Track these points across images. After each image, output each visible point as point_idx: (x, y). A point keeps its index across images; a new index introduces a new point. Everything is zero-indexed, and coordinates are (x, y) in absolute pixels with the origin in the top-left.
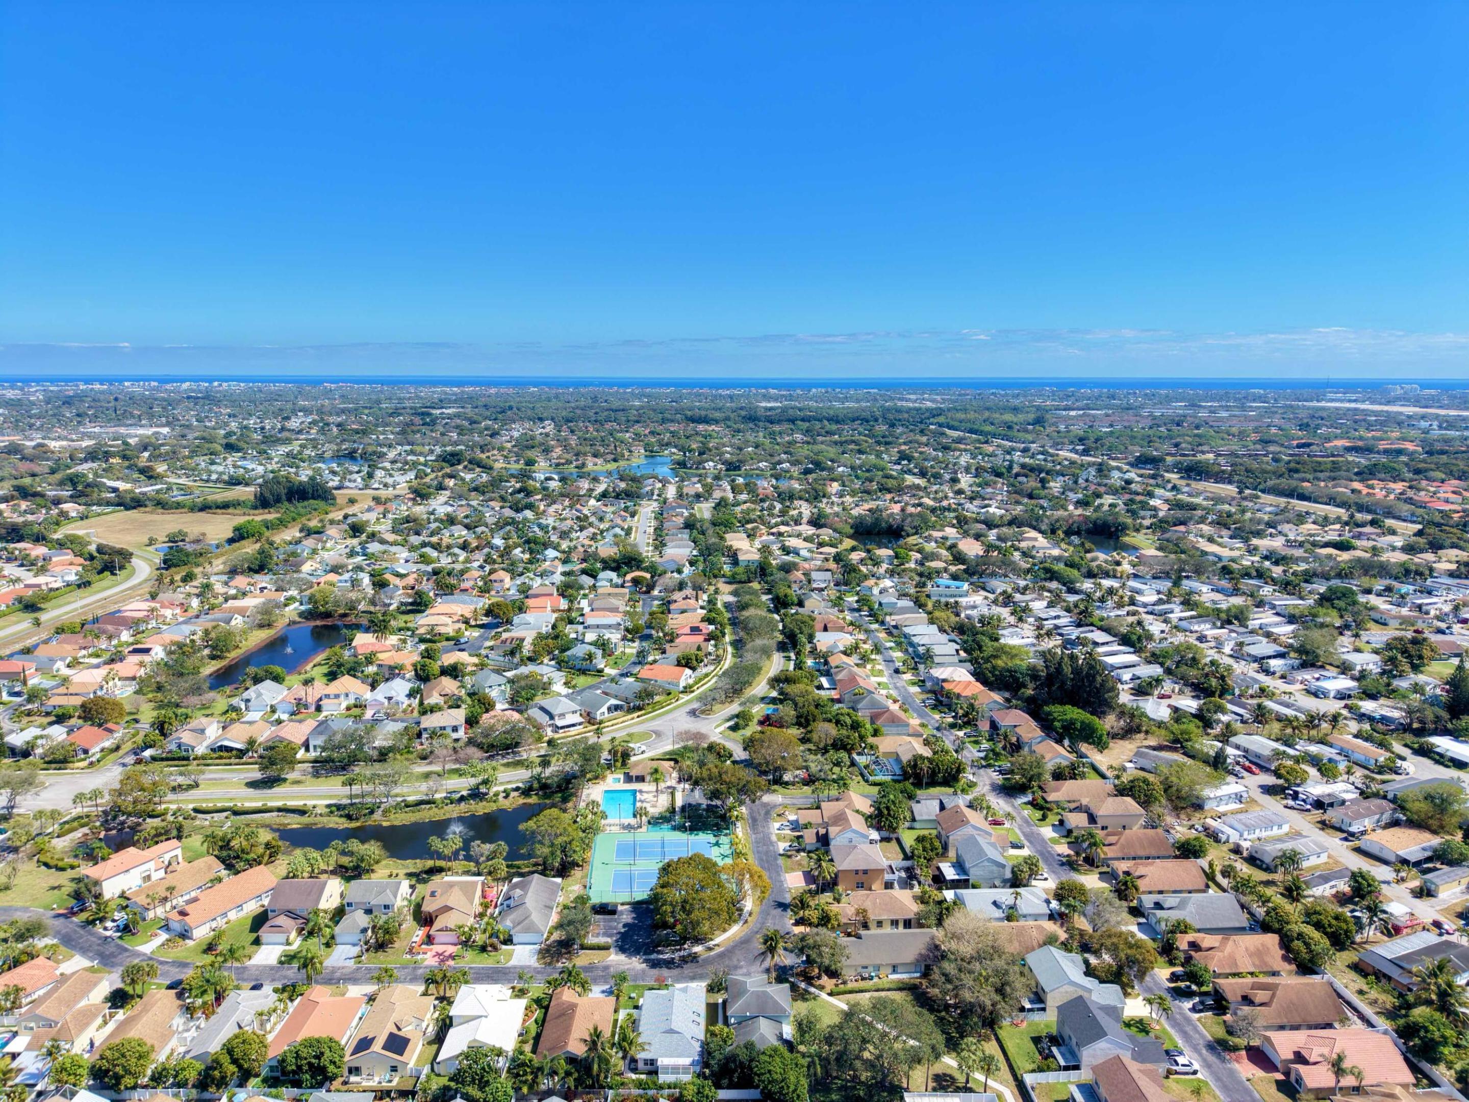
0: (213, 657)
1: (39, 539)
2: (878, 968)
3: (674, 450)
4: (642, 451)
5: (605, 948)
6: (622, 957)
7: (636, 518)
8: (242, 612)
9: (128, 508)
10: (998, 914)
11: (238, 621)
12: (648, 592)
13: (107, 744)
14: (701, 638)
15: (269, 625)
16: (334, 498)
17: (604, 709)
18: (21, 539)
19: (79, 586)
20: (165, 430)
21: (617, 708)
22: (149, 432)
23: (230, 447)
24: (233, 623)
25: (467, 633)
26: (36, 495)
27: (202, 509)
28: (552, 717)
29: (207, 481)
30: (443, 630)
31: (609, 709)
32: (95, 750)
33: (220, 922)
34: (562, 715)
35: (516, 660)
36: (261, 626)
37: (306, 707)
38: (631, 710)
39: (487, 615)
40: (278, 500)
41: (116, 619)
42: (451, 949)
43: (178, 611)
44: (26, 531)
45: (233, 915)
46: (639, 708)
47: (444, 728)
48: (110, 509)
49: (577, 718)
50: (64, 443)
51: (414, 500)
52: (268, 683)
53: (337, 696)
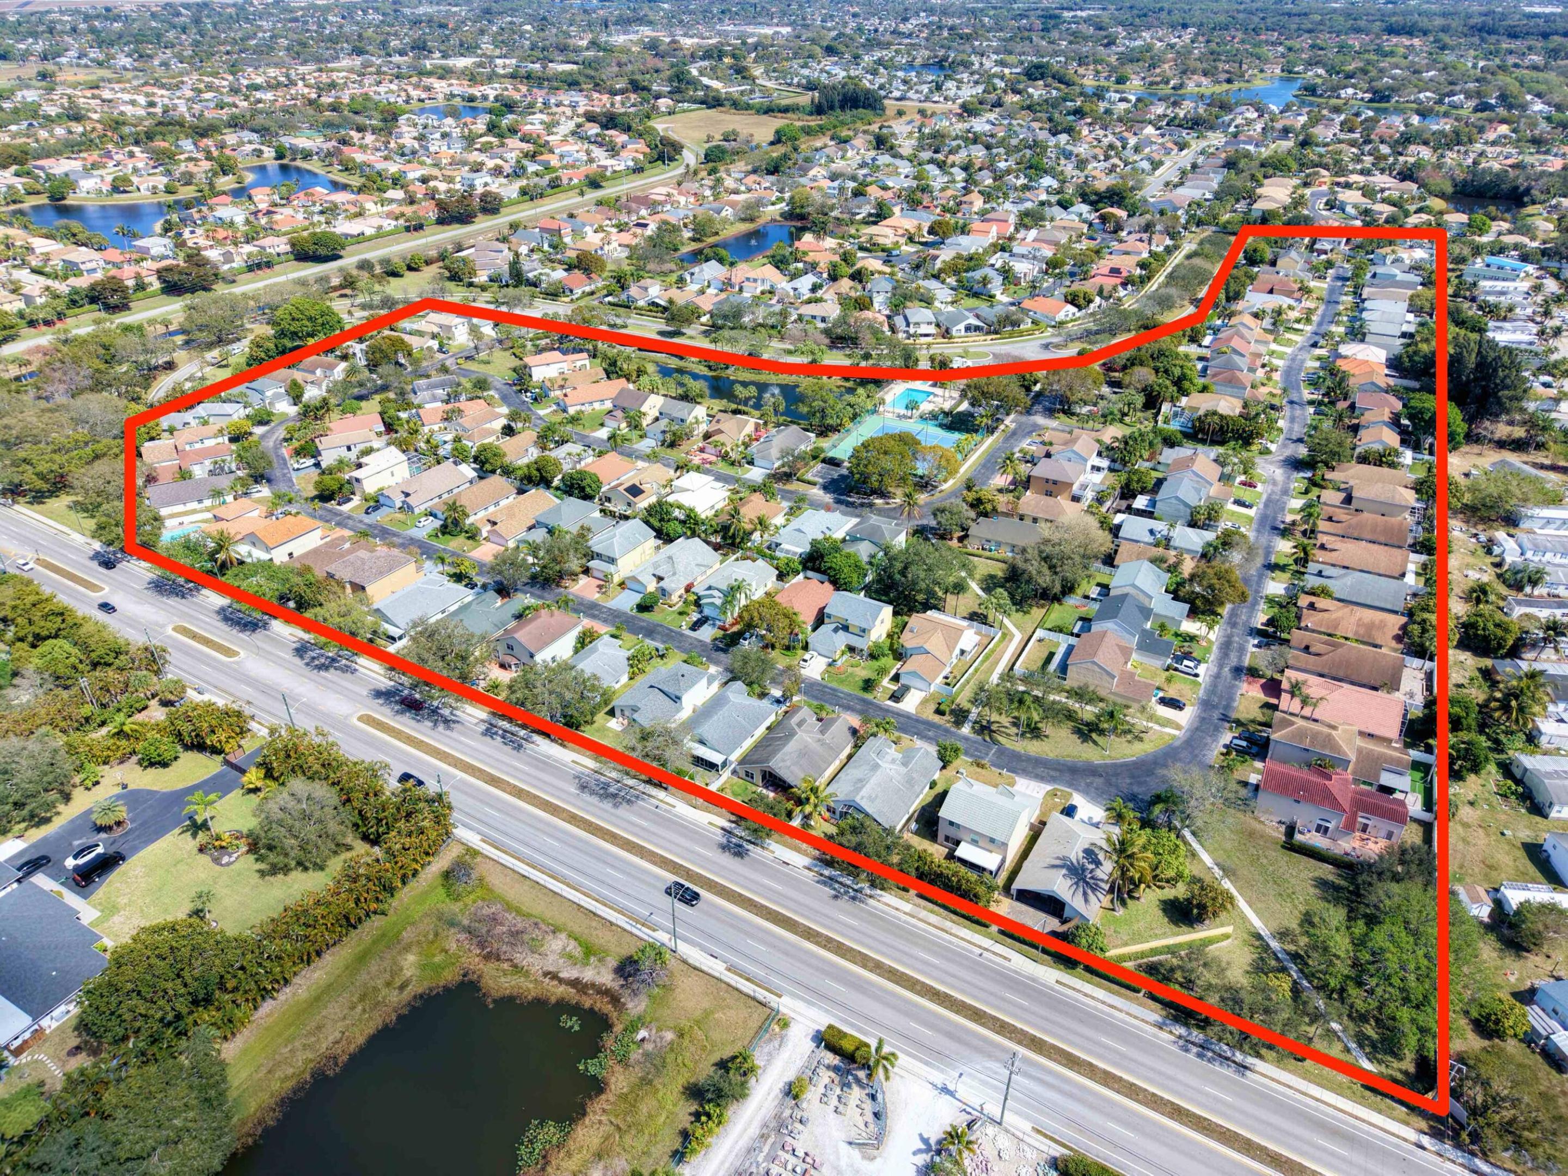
0: (693, 240)
1: (628, 129)
2: (999, 544)
3: (1321, 71)
4: (1278, 71)
5: (814, 484)
6: (821, 492)
7: (1184, 152)
8: (733, 205)
9: (710, 107)
10: (1150, 539)
11: (728, 212)
12: (1115, 232)
13: (587, 289)
14: (1118, 281)
15: (752, 220)
16: (883, 109)
17: (962, 326)
18: (615, 127)
19: (634, 171)
20: (786, 30)
21: (977, 328)
22: (769, 31)
23: (830, 50)
24: (724, 214)
25: (904, 248)
26: (645, 89)
27: (766, 112)
28: (908, 325)
29: (790, 85)
30: (881, 241)
31: (968, 329)
32: (578, 292)
33: (587, 408)
34: (917, 324)
35: (921, 274)
36: (743, 220)
37: (732, 286)
38: (989, 333)
39: (930, 233)
40: (832, 108)
41: (645, 201)
42: (713, 458)
43: (692, 199)
44: (619, 120)
45: (597, 406)
46: (996, 332)
47: (814, 317)
48: (694, 106)
49: (932, 329)
50: (696, 40)
51: (960, 115)
52: (713, 263)
53: (755, 280)
